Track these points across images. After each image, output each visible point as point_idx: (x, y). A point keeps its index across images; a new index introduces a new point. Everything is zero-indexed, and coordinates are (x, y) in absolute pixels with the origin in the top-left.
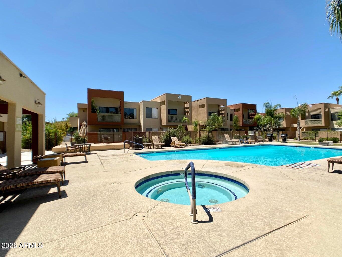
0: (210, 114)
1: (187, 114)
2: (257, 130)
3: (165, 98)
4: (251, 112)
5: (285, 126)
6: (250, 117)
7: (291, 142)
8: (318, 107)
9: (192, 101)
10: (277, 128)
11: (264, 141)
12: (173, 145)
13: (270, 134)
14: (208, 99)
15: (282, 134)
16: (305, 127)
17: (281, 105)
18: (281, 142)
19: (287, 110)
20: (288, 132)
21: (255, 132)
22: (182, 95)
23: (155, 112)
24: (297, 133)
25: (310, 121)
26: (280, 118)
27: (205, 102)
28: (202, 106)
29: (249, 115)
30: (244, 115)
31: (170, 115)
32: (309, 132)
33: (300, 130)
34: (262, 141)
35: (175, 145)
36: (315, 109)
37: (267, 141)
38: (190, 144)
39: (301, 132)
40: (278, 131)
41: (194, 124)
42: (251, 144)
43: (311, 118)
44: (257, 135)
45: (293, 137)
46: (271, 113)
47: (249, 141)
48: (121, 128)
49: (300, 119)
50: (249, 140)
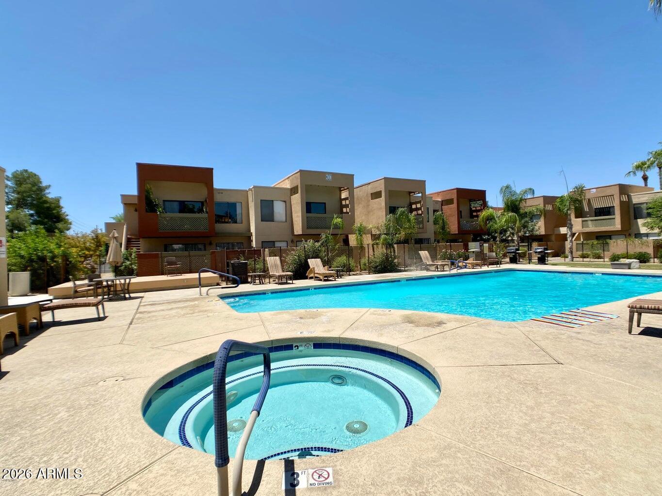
0: (392, 210)
1: (344, 210)
2: (486, 241)
3: (299, 180)
4: (476, 205)
5: (542, 232)
6: (473, 214)
7: (555, 264)
8: (609, 192)
9: (355, 186)
10: (527, 235)
11: (501, 262)
12: (312, 275)
13: (512, 249)
14: (387, 180)
15: (537, 248)
16: (583, 233)
17: (533, 190)
18: (534, 263)
19: (548, 200)
20: (548, 243)
21: (483, 245)
22: (333, 174)
23: (279, 209)
24: (568, 245)
25: (591, 220)
26: (532, 216)
27: (381, 187)
28: (376, 195)
29: (471, 211)
30: (461, 211)
31: (310, 215)
32: (590, 242)
33: (572, 239)
34: (498, 263)
35: (316, 275)
36: (602, 197)
37: (507, 263)
38: (348, 273)
39: (575, 243)
40: (528, 242)
41: (357, 232)
42: (473, 268)
43: (594, 214)
44: (486, 251)
45: (559, 253)
46: (516, 206)
47: (469, 263)
48: (211, 244)
49: (573, 216)
50: (471, 261)
